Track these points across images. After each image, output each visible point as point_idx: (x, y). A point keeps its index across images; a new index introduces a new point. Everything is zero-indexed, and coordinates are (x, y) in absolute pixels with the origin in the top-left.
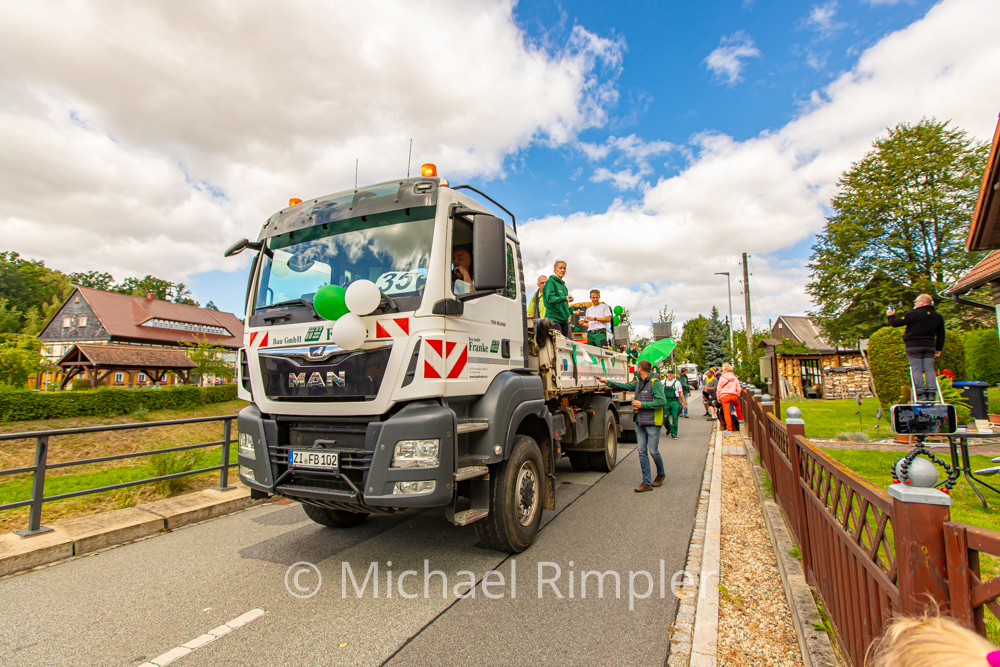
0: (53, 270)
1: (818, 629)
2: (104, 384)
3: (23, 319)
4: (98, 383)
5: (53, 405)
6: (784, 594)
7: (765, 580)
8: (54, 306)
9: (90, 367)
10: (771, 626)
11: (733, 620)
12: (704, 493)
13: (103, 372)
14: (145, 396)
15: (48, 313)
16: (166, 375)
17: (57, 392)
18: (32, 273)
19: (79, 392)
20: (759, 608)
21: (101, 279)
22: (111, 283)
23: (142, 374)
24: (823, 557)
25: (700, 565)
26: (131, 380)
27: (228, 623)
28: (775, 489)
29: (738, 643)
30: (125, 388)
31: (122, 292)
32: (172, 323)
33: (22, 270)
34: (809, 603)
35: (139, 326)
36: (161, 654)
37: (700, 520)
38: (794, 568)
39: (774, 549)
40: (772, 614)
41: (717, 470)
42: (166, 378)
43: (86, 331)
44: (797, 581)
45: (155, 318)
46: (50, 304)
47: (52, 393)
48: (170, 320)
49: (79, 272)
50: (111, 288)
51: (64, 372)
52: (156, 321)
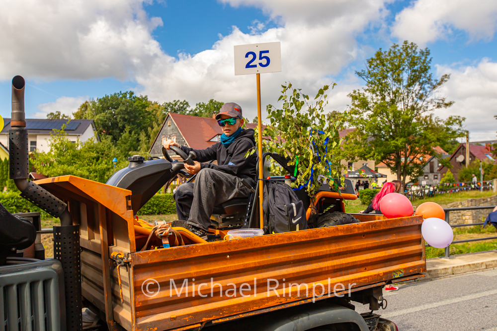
0: (153, 102)
3: (138, 140)
5: (162, 205)
8: (155, 130)
15: (151, 136)
18: (141, 106)
21: (182, 105)
22: (188, 109)
31: (196, 115)
33: (136, 104)
35: (209, 141)
46: (152, 128)
49: (168, 102)
50: (188, 112)
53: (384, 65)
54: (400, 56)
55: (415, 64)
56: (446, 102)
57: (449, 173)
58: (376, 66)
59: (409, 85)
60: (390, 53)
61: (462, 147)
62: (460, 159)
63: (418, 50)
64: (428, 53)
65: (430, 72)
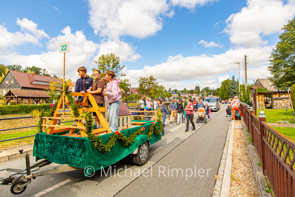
1: (267, 192)
2: (20, 103)
4: (18, 103)
5: (4, 110)
6: (255, 178)
7: (248, 173)
8: (3, 77)
9: (15, 97)
10: (249, 190)
11: (236, 187)
12: (227, 142)
13: (20, 99)
14: (34, 107)
16: (41, 100)
17: (5, 106)
19: (12, 106)
20: (245, 183)
21: (18, 67)
23: (33, 100)
24: (270, 166)
25: (225, 167)
26: (29, 102)
27: (59, 184)
28: (253, 141)
29: (237, 195)
30: (27, 105)
31: (25, 72)
32: (42, 82)
34: (264, 182)
35: (31, 83)
36: (36, 193)
37: (225, 151)
38: (259, 170)
39: (252, 163)
40: (250, 185)
41: (232, 134)
42: (41, 101)
43: (13, 85)
44: (260, 174)
45: (36, 81)
46: (1, 76)
47: (3, 106)
48: (41, 81)
49: (10, 65)
50: (21, 70)
51: (7, 99)
52: (36, 82)
53: (104, 60)
54: (110, 57)
55: (114, 61)
56: (124, 74)
57: (125, 97)
58: (102, 60)
59: (113, 68)
60: (107, 56)
61: (129, 89)
62: (128, 93)
63: (115, 57)
64: (119, 58)
65: (119, 64)
